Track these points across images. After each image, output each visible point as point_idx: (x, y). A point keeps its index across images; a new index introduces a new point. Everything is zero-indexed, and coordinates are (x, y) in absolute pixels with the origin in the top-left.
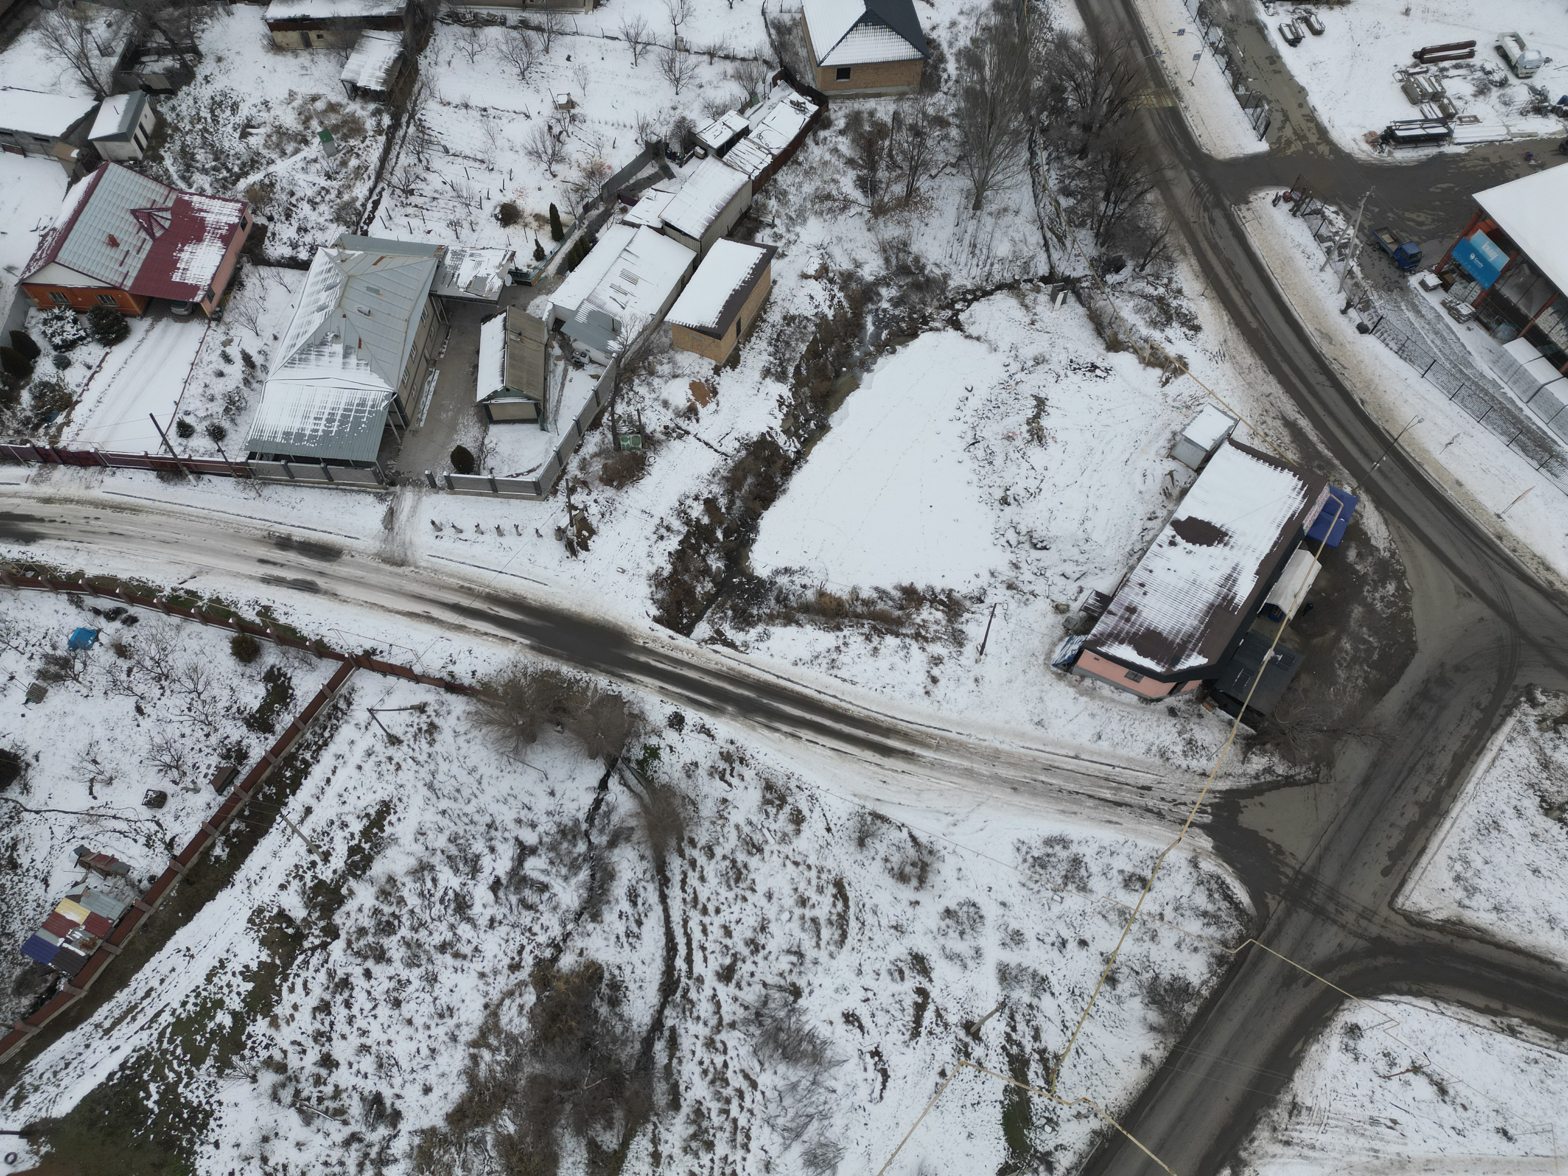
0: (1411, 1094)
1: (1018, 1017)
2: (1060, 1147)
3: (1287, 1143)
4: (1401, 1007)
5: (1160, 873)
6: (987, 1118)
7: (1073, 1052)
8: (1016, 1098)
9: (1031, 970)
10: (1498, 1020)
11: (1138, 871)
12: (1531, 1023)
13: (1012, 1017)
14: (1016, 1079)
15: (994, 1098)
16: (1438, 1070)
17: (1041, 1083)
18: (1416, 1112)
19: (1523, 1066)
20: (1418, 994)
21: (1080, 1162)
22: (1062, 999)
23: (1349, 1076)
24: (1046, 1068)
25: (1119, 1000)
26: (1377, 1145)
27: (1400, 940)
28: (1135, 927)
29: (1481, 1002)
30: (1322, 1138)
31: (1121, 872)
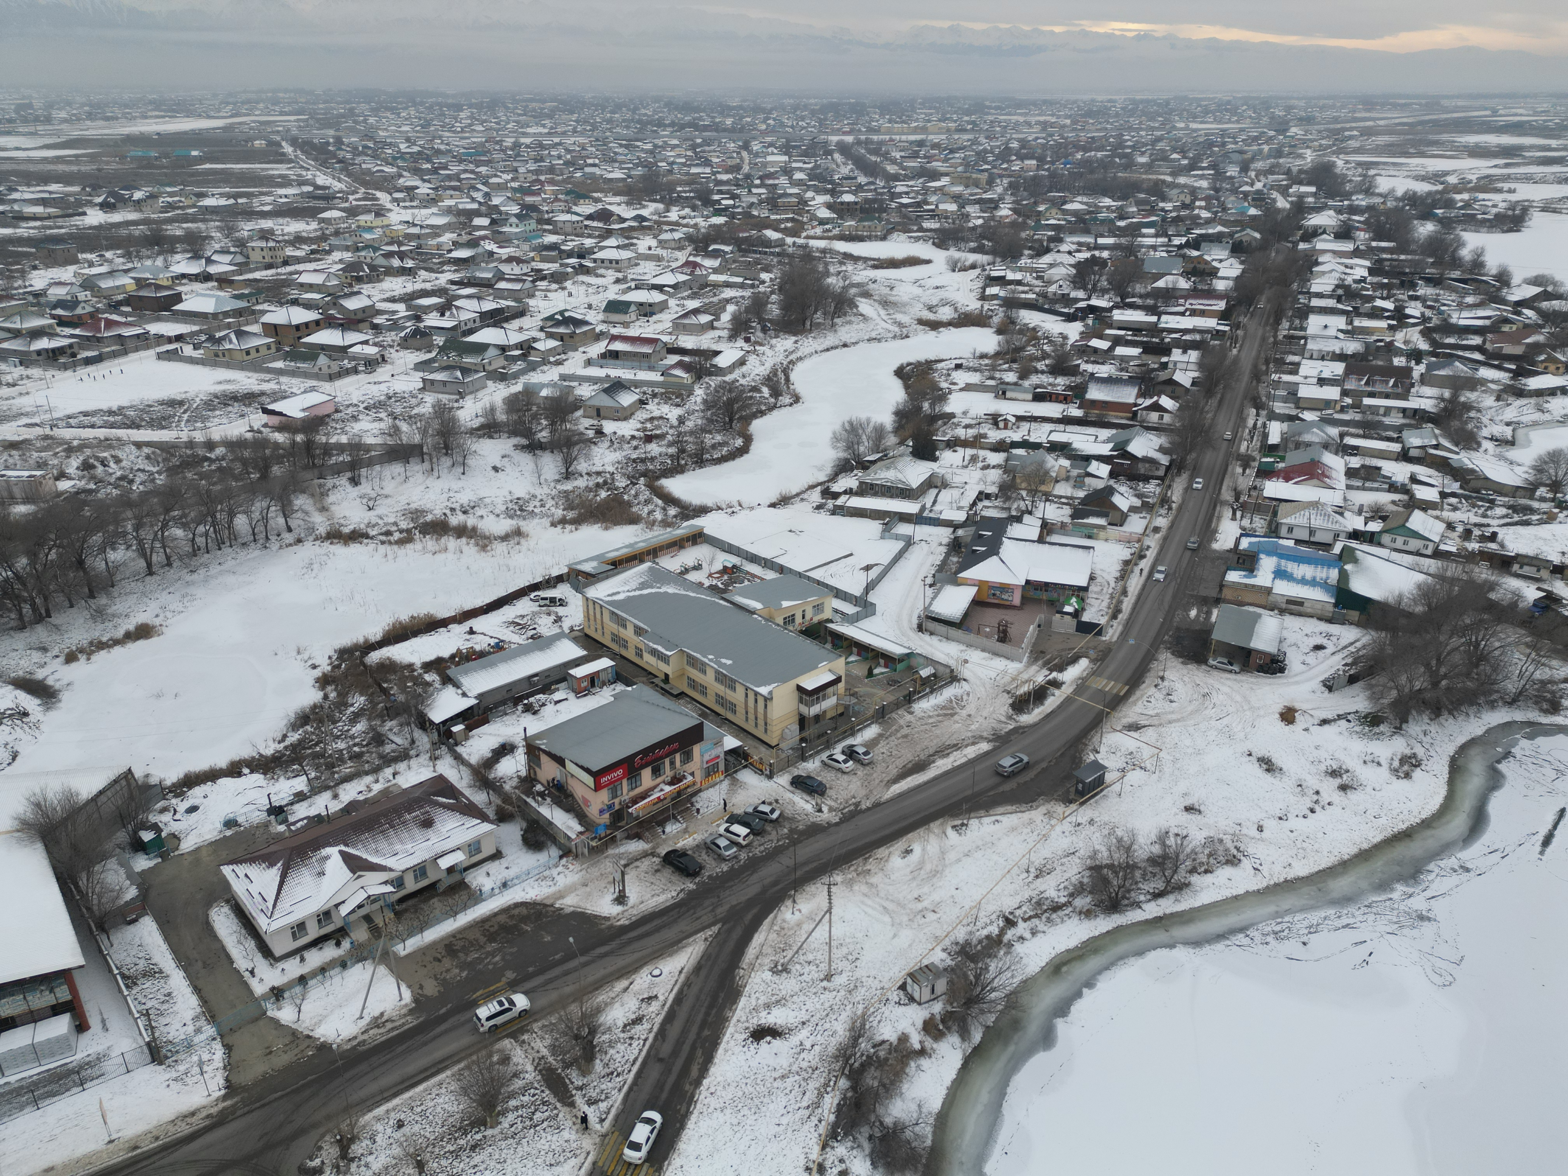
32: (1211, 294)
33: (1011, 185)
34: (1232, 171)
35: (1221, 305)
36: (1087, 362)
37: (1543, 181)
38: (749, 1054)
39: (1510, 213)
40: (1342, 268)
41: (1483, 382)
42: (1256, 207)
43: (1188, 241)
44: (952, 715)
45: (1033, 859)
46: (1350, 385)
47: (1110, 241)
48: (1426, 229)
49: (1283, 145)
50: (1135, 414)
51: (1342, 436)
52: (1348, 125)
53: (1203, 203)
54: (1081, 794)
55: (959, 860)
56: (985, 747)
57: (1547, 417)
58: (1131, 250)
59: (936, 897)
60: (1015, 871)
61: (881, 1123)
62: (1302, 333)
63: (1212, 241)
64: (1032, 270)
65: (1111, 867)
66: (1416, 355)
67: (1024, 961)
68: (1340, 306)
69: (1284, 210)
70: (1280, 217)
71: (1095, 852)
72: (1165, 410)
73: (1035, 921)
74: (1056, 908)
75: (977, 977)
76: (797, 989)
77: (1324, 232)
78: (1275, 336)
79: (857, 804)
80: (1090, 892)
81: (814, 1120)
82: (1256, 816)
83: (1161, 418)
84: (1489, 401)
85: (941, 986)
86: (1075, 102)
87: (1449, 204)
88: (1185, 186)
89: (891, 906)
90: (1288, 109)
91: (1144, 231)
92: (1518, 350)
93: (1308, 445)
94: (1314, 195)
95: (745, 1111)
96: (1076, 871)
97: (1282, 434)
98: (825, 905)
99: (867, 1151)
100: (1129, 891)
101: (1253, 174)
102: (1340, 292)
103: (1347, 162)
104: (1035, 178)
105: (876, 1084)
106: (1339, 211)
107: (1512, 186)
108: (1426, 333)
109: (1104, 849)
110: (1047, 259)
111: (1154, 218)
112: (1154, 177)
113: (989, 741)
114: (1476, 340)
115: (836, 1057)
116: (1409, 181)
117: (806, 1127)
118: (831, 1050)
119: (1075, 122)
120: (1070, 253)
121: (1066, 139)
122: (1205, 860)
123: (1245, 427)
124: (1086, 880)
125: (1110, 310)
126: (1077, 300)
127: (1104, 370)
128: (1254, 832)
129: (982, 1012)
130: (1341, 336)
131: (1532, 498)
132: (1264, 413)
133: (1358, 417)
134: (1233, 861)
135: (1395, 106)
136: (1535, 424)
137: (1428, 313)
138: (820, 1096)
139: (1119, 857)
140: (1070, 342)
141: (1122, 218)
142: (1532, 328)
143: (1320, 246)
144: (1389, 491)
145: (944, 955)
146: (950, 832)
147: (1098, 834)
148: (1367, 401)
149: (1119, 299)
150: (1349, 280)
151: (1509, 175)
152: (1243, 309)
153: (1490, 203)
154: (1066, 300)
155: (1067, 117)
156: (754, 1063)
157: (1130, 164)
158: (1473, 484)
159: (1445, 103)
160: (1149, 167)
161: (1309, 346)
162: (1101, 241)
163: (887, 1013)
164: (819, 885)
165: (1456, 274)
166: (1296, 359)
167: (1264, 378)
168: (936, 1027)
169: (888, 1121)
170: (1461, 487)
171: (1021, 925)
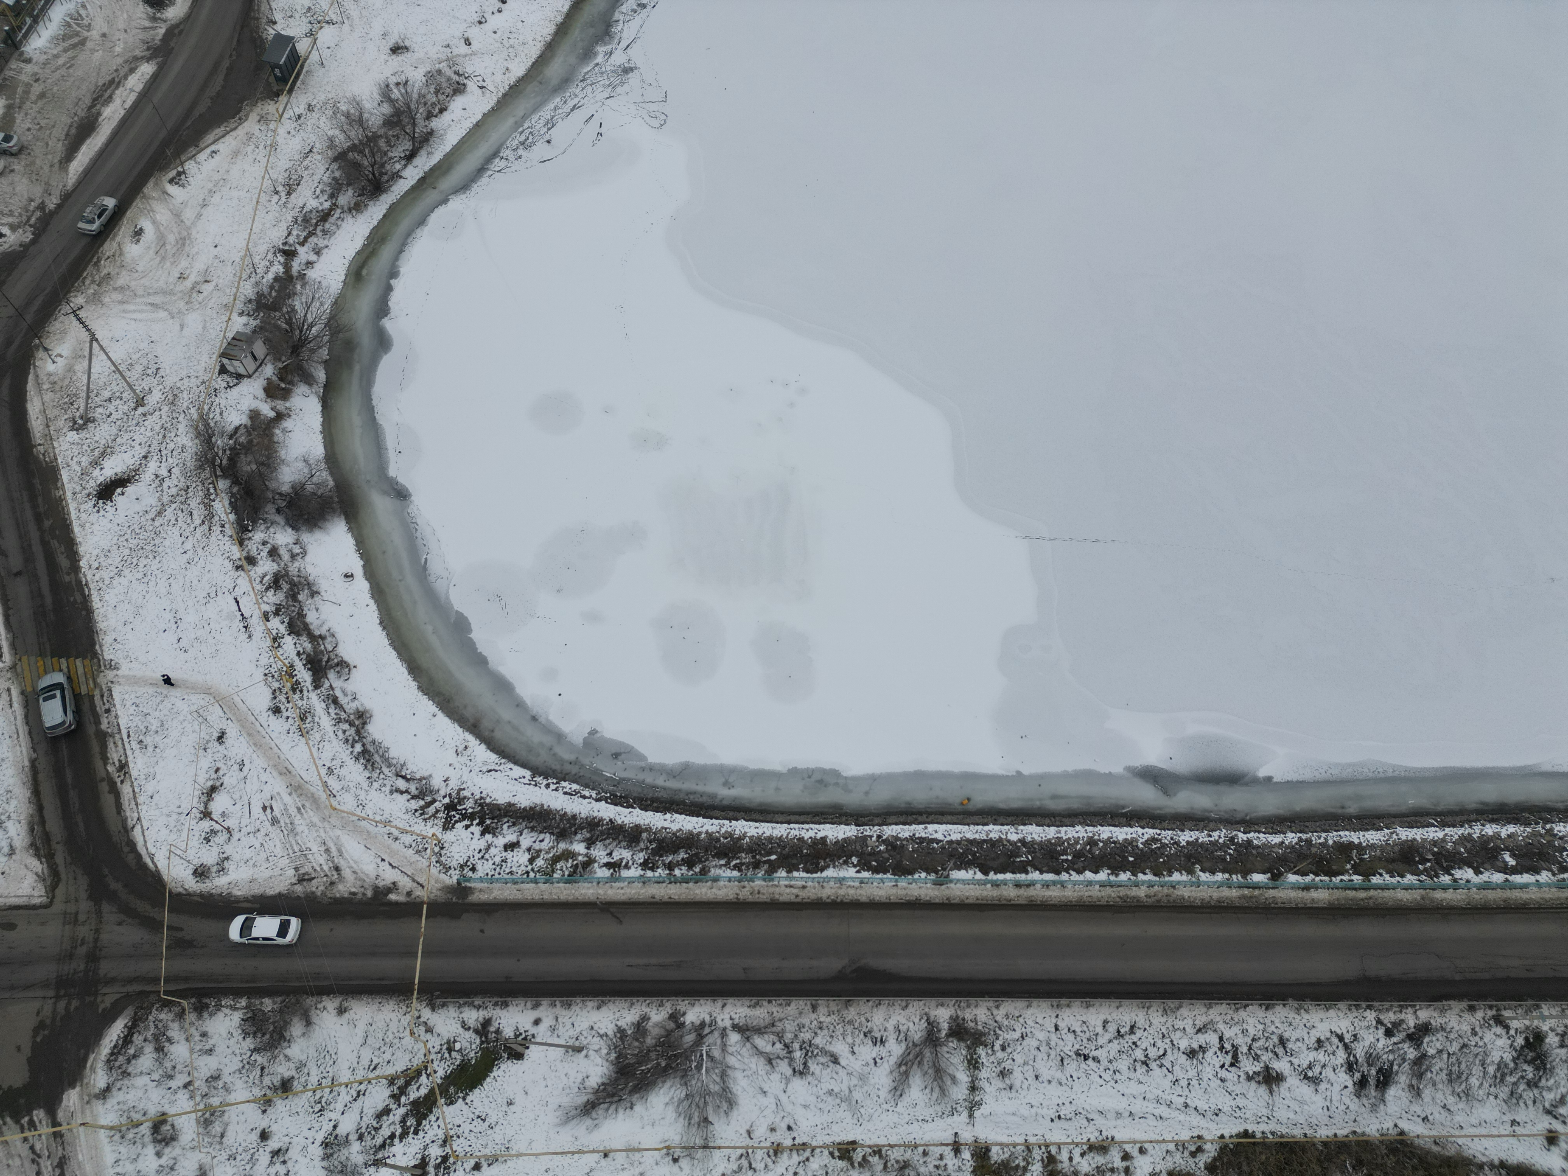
0: (232, 809)
1: (379, 1141)
2: (465, 1026)
3: (337, 869)
4: (152, 850)
5: (136, 1117)
6: (486, 1101)
7: (377, 1072)
8: (452, 1090)
9: (325, 1164)
10: (118, 781)
11: (148, 1139)
12: (105, 759)
13: (383, 1146)
14: (435, 1102)
15: (465, 1107)
16: (196, 800)
17: (423, 1079)
18: (245, 799)
19: (150, 749)
20: (132, 845)
21: (465, 1004)
22: (333, 1116)
23: (248, 856)
24: (408, 1084)
25: (301, 1066)
26: (293, 810)
27: (83, 881)
28: (215, 1101)
29: (108, 800)
30: (315, 849)
31: (159, 1155)
38: (109, 516)
44: (83, 42)
45: (274, 177)
54: (283, 80)
55: (199, 216)
56: (147, 69)
59: (199, 265)
60: (264, 198)
61: (281, 494)
65: (353, 148)
67: (324, 284)
71: (331, 139)
73: (313, 240)
74: (325, 216)
75: (289, 322)
76: (114, 430)
79: (42, 207)
80: (349, 184)
81: (217, 529)
82: (457, 30)
85: (260, 348)
89: (157, 299)
95: (143, 561)
96: (322, 169)
98: (85, 335)
99: (283, 523)
100: (383, 165)
105: (254, 467)
109: (337, 132)
113: (148, 59)
115: (201, 467)
117: (213, 538)
118: (191, 463)
122: (434, 99)
124: (337, 174)
128: (463, 49)
129: (313, 351)
134: (459, 89)
138: (208, 506)
139: (356, 134)
145: (244, 319)
146: (172, 189)
147: (323, 119)
156: (121, 519)
163: (223, 402)
164: (62, 318)
168: (278, 387)
169: (285, 488)
171: (301, 250)
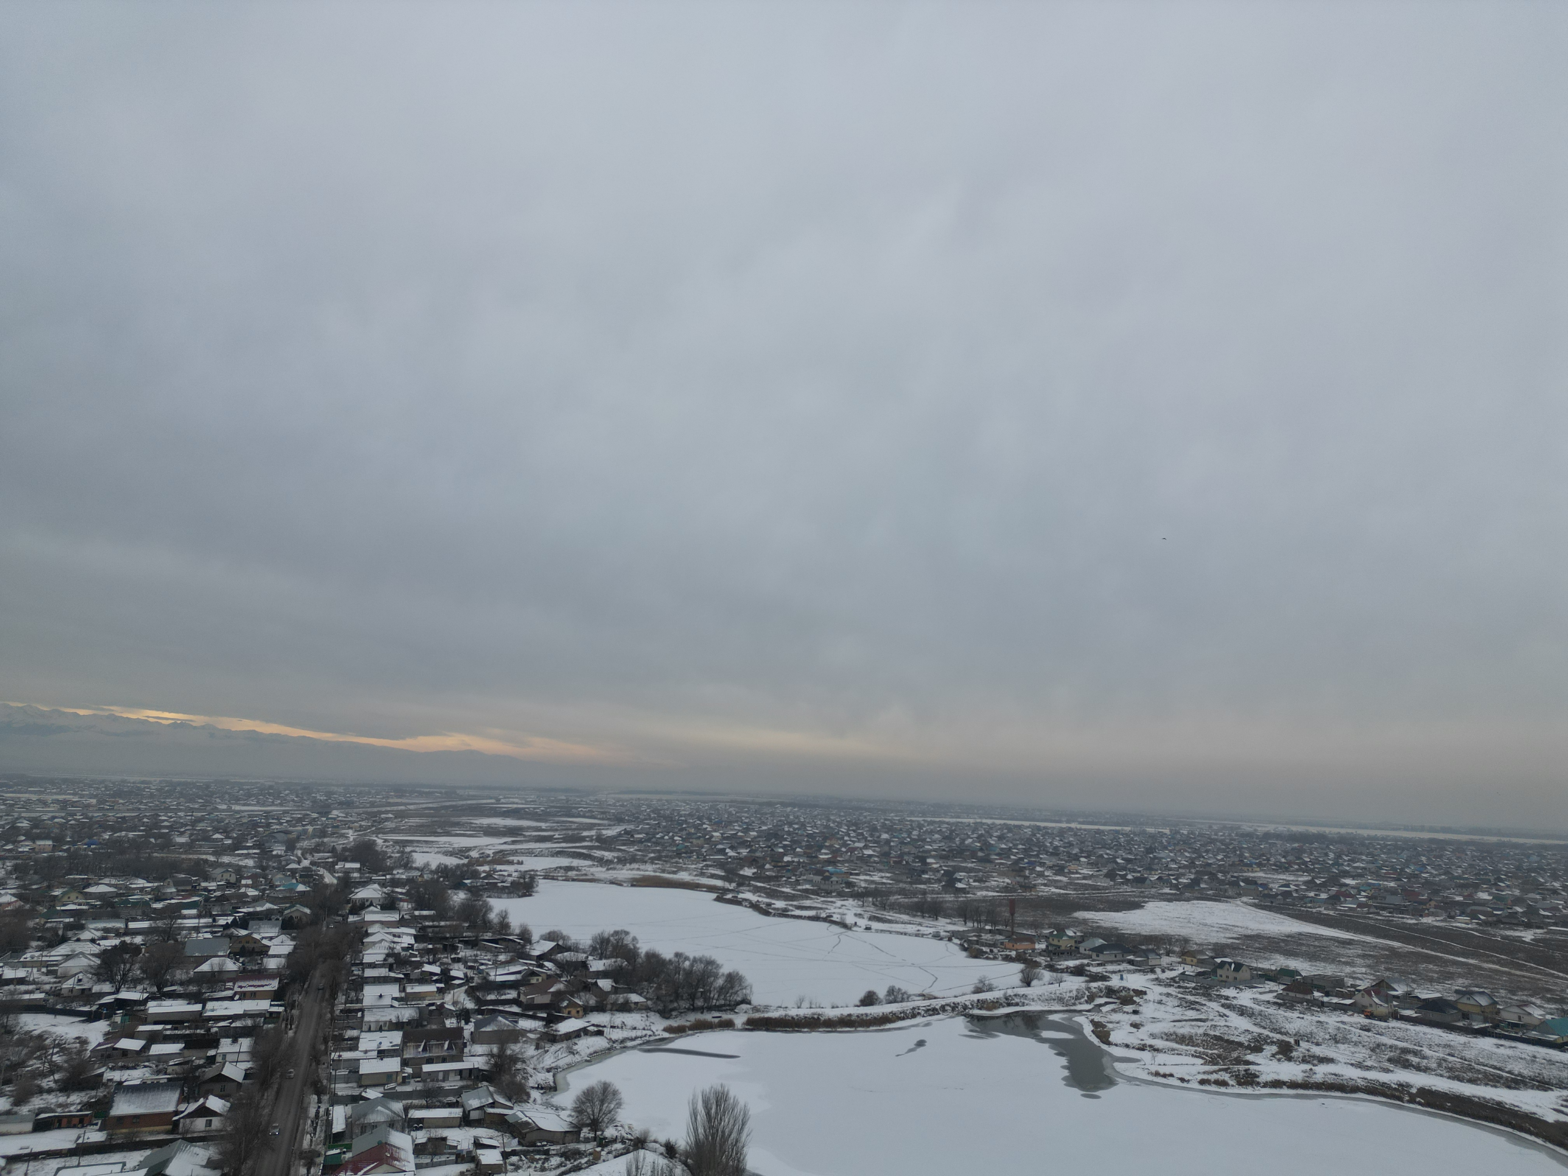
32: (263, 974)
33: (16, 868)
34: (278, 850)
35: (274, 985)
36: (113, 1069)
37: (540, 855)
39: (522, 881)
40: (391, 937)
41: (524, 1032)
42: (304, 883)
43: (235, 920)
46: (409, 1054)
47: (145, 924)
48: (459, 897)
49: (326, 826)
50: (176, 1124)
51: (406, 1109)
52: (383, 809)
53: (249, 882)
57: (577, 1058)
58: (169, 933)
62: (358, 1006)
63: (261, 919)
64: (40, 964)
66: (464, 1015)
68: (392, 974)
69: (332, 885)
70: (328, 892)
72: (214, 1113)
77: (371, 905)
78: (332, 1012)
83: (209, 1123)
84: (531, 1051)
86: (103, 782)
87: (475, 875)
88: (229, 865)
90: (329, 794)
91: (185, 912)
92: (545, 999)
93: (374, 1126)
94: (359, 870)
97: (346, 1119)
101: (299, 853)
102: (391, 960)
103: (386, 841)
104: (49, 859)
106: (383, 884)
107: (520, 859)
108: (471, 992)
110: (63, 949)
111: (196, 899)
112: (195, 857)
114: (512, 994)
116: (440, 856)
119: (101, 802)
120: (93, 941)
121: (91, 818)
123: (307, 1117)
125: (144, 1002)
126: (102, 995)
127: (134, 1076)
130: (396, 1004)
131: (578, 1141)
132: (325, 1098)
133: (419, 1087)
135: (421, 794)
136: (570, 1067)
137: (470, 973)
140: (91, 1047)
141: (158, 900)
142: (552, 979)
143: (369, 917)
144: (456, 1162)
148: (427, 1068)
149: (155, 989)
150: (398, 948)
151: (516, 850)
152: (297, 986)
153: (506, 873)
154: (86, 996)
155: (92, 796)
157: (167, 844)
158: (530, 1137)
159: (460, 792)
160: (189, 847)
161: (366, 1019)
162: (132, 925)
165: (488, 936)
166: (354, 1033)
167: (323, 1058)
170: (520, 1143)
